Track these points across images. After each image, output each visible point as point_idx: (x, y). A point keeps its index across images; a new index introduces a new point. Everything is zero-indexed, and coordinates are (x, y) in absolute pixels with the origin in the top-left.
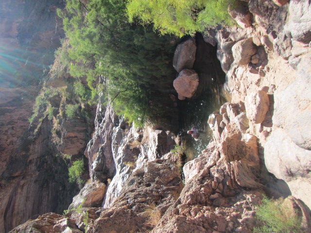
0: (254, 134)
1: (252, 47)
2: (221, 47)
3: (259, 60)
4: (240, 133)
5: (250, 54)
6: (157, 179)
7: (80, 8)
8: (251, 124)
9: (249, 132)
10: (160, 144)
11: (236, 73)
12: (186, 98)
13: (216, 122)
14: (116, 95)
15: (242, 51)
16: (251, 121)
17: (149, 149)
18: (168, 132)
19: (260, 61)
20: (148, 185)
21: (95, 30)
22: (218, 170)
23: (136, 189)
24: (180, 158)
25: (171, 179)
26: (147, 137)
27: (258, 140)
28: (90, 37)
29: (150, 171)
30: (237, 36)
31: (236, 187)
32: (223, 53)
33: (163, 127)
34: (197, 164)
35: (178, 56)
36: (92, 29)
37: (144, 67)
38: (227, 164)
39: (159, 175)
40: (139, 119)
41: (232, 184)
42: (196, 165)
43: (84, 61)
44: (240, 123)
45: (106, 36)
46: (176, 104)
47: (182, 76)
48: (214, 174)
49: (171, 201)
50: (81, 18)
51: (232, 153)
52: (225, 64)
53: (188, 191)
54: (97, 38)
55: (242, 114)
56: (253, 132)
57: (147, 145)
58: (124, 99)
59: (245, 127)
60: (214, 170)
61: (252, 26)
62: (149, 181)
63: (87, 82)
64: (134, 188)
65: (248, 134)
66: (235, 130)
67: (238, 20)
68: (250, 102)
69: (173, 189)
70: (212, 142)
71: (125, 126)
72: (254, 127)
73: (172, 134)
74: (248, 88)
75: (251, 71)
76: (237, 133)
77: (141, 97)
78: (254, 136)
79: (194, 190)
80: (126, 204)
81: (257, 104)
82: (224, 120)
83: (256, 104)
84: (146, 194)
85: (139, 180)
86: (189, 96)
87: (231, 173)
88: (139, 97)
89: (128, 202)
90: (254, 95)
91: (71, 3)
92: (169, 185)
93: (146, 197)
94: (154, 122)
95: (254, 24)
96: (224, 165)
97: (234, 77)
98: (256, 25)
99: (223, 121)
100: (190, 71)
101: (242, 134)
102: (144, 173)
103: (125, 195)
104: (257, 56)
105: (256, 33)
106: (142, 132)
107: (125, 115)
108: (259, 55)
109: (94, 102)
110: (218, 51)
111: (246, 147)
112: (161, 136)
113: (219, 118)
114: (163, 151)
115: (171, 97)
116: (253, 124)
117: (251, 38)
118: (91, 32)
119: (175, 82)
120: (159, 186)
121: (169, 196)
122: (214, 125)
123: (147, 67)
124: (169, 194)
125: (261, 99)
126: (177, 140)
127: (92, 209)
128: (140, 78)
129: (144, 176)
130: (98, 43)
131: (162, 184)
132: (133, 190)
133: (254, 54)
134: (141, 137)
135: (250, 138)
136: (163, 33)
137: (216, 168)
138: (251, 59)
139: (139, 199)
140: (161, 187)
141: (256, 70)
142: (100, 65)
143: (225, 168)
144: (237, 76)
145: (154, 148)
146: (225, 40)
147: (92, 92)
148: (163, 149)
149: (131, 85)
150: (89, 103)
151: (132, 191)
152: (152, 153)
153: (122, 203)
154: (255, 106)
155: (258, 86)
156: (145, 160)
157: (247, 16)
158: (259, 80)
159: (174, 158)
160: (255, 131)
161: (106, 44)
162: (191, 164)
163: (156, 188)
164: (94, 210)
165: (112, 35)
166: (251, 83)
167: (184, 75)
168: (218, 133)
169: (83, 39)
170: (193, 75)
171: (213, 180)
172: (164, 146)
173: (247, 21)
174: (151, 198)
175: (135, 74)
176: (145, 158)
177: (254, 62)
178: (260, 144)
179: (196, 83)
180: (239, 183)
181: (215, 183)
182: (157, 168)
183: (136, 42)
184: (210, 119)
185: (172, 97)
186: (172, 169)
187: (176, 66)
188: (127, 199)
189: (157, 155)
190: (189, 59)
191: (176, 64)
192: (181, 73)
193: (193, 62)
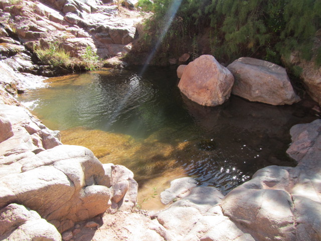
10: (110, 33)
17: (108, 17)
18: (129, 46)
35: (263, 67)
47: (221, 72)
100: (230, 88)
106: (138, 10)
112: (125, 36)
114: (99, 37)
119: (211, 58)
126: (114, 60)
134: (130, 7)
145: (105, 24)
152: (99, 20)
156: (89, 8)
167: (221, 78)
170: (220, 95)
176: (92, 8)
187: (241, 62)
189: (94, 27)
190: (253, 89)
191: (246, 64)
192: (227, 72)
193: (246, 96)
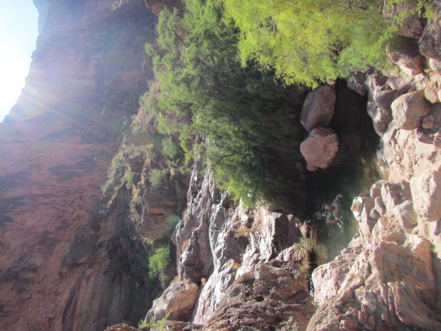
0: (425, 237)
1: (423, 105)
2: (374, 98)
3: (435, 123)
4: (401, 231)
5: (420, 114)
6: (272, 291)
7: (176, 43)
8: (419, 220)
9: (416, 233)
10: (279, 234)
11: (396, 137)
12: (319, 168)
13: (364, 209)
14: (219, 161)
15: (407, 110)
16: (421, 216)
17: (262, 239)
18: (290, 217)
19: (437, 126)
20: (260, 299)
21: (193, 72)
22: (367, 294)
23: (241, 304)
24: (307, 255)
25: (294, 292)
26: (260, 222)
27: (432, 246)
28: (187, 81)
29: (263, 278)
30: (399, 83)
31: (397, 324)
32: (376, 107)
33: (283, 208)
34: (334, 270)
35: (308, 107)
36: (190, 70)
37: (259, 123)
38: (382, 286)
39: (276, 284)
40: (249, 195)
41: (389, 318)
42: (331, 272)
43: (178, 113)
44: (403, 218)
45: (209, 79)
46: (303, 177)
47: (313, 137)
48: (362, 299)
49: (293, 326)
50: (176, 56)
51: (390, 266)
52: (379, 123)
53: (320, 322)
54: (196, 82)
55: (406, 203)
56: (423, 232)
57: (260, 233)
58: (229, 167)
59: (410, 224)
60: (361, 293)
61: (425, 74)
62: (261, 293)
63: (180, 141)
64: (239, 301)
65: (415, 236)
66: (394, 226)
67: (401, 64)
68: (419, 188)
69: (296, 309)
70: (358, 239)
71: (229, 204)
72: (426, 226)
73: (297, 219)
74: (416, 163)
75: (421, 140)
76: (398, 231)
77: (254, 164)
78: (425, 240)
79: (329, 322)
80: (226, 326)
81: (431, 192)
82: (377, 207)
83: (428, 191)
84: (256, 313)
85: (246, 289)
86: (324, 166)
87: (389, 300)
88: (251, 164)
89: (229, 322)
90: (426, 178)
91: (165, 37)
92: (290, 301)
93: (256, 318)
94: (271, 201)
95: (426, 71)
96: (377, 286)
97: (393, 143)
98: (430, 72)
99: (375, 208)
100: (325, 130)
101: (406, 233)
102: (254, 279)
103: (225, 311)
104: (431, 117)
105: (430, 84)
106: (253, 213)
107: (230, 188)
108: (435, 117)
109: (188, 170)
110: (369, 103)
111: (412, 257)
112: (281, 221)
113: (369, 204)
114: (282, 244)
115: (297, 166)
116: (424, 221)
117: (422, 91)
118: (189, 75)
119: (302, 145)
120: (276, 301)
121: (291, 319)
122: (361, 213)
123: (263, 124)
124: (290, 315)
125: (438, 184)
126: (303, 229)
127: (178, 324)
128: (253, 139)
129: (254, 285)
130: (196, 89)
131: (281, 299)
132: (238, 304)
133: (425, 114)
134: (251, 221)
135: (419, 242)
136: (288, 82)
137: (364, 291)
138: (421, 122)
139: (246, 320)
140: (279, 304)
141: (430, 138)
142: (198, 119)
143: (379, 292)
144: (398, 141)
145: (270, 239)
146: (380, 88)
147: (186, 155)
148: (282, 241)
149: (240, 148)
150: (181, 170)
151: (236, 306)
152: (266, 246)
153: (221, 323)
154: (427, 194)
155: (433, 162)
156: (256, 255)
157: (416, 59)
158: (434, 154)
159: (298, 256)
160: (427, 232)
161: (207, 91)
162: (324, 269)
163: (271, 304)
164: (181, 325)
165: (216, 79)
166: (422, 157)
167: (317, 136)
168: (368, 227)
169: (178, 84)
170: (330, 136)
171: (360, 310)
172: (283, 237)
173: (416, 66)
174: (262, 320)
175: (245, 133)
176: (255, 252)
177: (425, 126)
178: (436, 254)
179: (334, 147)
180: (401, 319)
181: (362, 313)
182: (274, 275)
183: (249, 88)
184: (355, 204)
185: (299, 165)
186: (296, 276)
187: (305, 122)
188: (229, 317)
189: (273, 249)
190: (325, 113)
191: (306, 119)
192: (313, 133)
193: (330, 117)
